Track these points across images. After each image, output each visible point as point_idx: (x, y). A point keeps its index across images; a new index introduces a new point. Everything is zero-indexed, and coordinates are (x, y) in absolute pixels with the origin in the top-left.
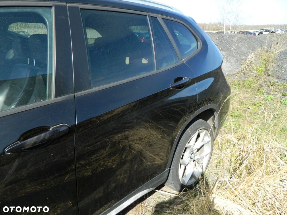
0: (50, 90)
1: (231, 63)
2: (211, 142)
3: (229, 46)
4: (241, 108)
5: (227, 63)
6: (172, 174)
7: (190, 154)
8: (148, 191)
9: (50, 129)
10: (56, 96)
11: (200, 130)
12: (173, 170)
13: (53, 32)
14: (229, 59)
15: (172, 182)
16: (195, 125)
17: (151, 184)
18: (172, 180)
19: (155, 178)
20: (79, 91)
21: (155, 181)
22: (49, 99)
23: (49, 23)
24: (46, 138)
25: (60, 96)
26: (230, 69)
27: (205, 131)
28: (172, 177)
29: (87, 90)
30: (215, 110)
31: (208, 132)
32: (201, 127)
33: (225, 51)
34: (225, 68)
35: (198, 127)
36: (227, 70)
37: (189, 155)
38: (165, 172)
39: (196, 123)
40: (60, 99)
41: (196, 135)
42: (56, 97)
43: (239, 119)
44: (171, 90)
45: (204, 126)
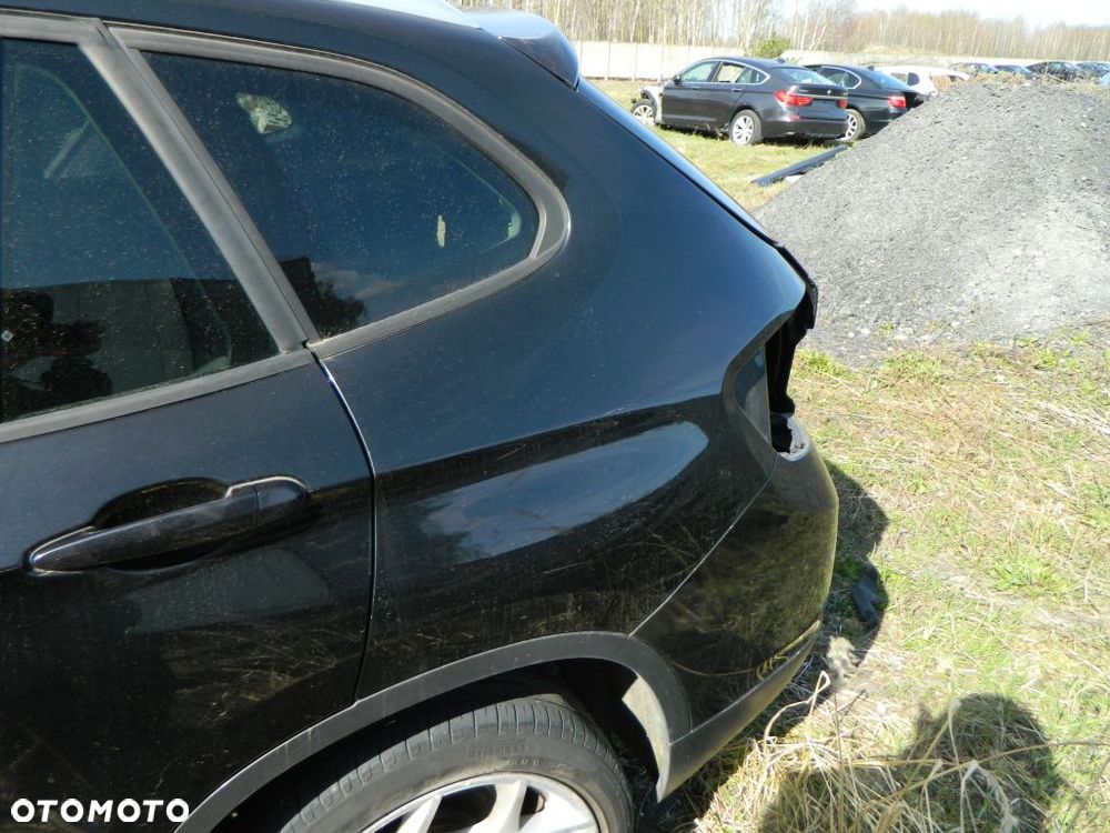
5: (1105, 256)
34: (1085, 281)
36: (1091, 292)
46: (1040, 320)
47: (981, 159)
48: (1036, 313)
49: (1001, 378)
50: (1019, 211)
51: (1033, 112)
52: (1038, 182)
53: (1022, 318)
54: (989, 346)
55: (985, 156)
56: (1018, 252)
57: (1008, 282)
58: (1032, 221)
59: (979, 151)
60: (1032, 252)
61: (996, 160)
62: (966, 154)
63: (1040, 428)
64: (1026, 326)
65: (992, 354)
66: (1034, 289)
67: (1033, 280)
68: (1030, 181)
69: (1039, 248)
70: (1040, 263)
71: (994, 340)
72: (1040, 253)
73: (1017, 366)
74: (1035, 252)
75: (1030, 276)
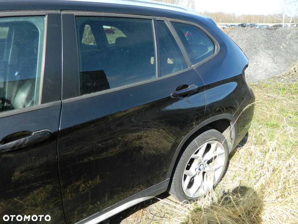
0: (38, 96)
1: (277, 64)
2: (224, 154)
3: (278, 44)
4: (279, 117)
5: (274, 63)
6: (175, 185)
7: (199, 165)
8: (144, 199)
9: (32, 134)
10: (43, 102)
11: (210, 141)
12: (175, 181)
13: (44, 41)
14: (276, 59)
15: (175, 192)
16: (203, 135)
17: (147, 193)
18: (175, 190)
19: (152, 187)
20: (67, 98)
21: (153, 190)
22: (36, 105)
23: (41, 32)
24: (26, 143)
25: (47, 103)
26: (276, 71)
27: (217, 142)
28: (175, 187)
29: (76, 96)
30: (231, 121)
31: (221, 144)
32: (212, 138)
33: (272, 49)
34: (270, 69)
35: (207, 138)
36: (272, 71)
37: (197, 166)
38: (164, 182)
39: (206, 133)
40: (46, 105)
41: (205, 146)
42: (43, 104)
43: (274, 129)
44: (172, 98)
45: (215, 137)
46: (262, 78)
47: (244, 44)
48: (261, 76)
49: (257, 90)
50: (254, 55)
51: (254, 33)
52: (257, 48)
53: (258, 78)
54: (252, 84)
55: (245, 43)
56: (255, 63)
57: (254, 70)
58: (257, 57)
59: (243, 42)
60: (258, 63)
61: (247, 44)
62: (240, 43)
63: (267, 98)
64: (259, 79)
65: (254, 85)
66: (260, 71)
67: (259, 69)
68: (255, 48)
69: (259, 62)
70: (260, 66)
71: (253, 82)
72: (260, 63)
73: (259, 87)
74: (259, 63)
75: (259, 68)
